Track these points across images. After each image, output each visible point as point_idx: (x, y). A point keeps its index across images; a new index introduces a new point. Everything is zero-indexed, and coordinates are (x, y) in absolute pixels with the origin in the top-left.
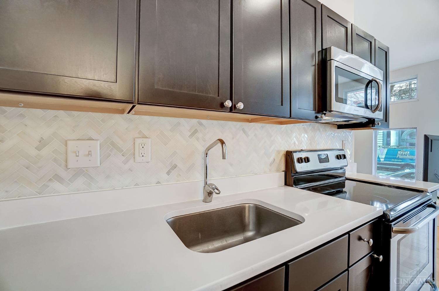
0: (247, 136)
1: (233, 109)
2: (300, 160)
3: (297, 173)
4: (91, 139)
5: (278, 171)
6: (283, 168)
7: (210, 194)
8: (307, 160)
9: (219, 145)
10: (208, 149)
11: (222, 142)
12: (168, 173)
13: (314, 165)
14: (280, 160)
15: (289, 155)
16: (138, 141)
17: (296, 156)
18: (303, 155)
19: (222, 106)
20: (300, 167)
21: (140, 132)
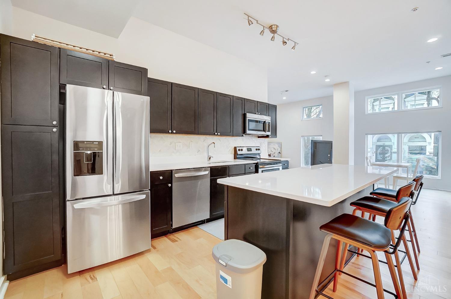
0: (220, 141)
1: (217, 135)
2: (239, 150)
3: (238, 154)
4: (180, 142)
5: (232, 154)
6: (233, 153)
7: (210, 158)
8: (242, 150)
9: (213, 144)
10: (209, 145)
11: (214, 143)
12: (198, 152)
13: (245, 151)
14: (232, 151)
15: (235, 148)
16: (190, 143)
17: (238, 149)
18: (240, 148)
19: (214, 134)
20: (239, 152)
21: (191, 141)
